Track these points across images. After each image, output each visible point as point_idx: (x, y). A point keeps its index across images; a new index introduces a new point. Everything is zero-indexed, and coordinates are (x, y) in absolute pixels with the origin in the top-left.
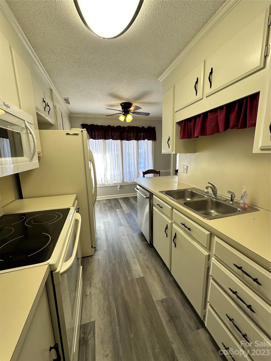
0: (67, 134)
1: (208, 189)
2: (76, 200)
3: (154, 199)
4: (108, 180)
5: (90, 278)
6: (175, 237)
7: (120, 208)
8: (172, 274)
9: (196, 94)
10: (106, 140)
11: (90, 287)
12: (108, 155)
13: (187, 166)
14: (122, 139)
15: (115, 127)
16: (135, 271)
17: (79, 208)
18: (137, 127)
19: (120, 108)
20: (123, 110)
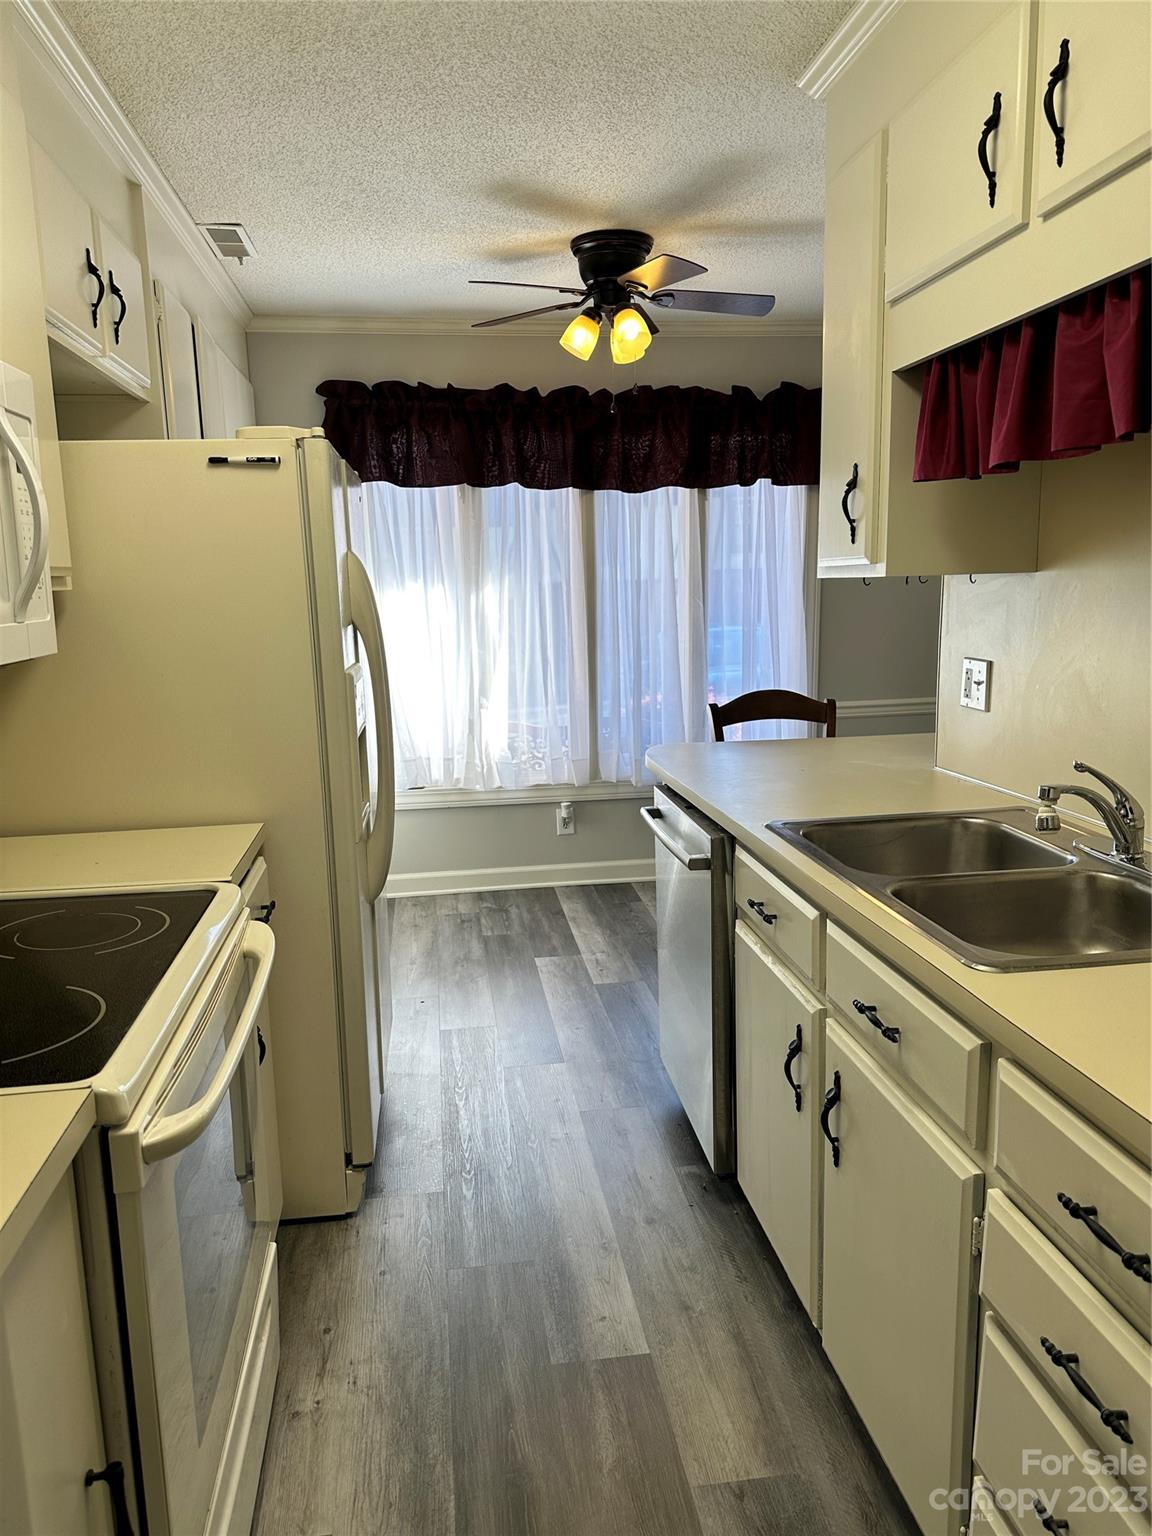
0: (217, 462)
1: (1055, 800)
2: (260, 854)
3: (739, 874)
4: (489, 765)
5: (327, 1331)
6: (834, 1099)
7: (560, 950)
8: (826, 1350)
9: (992, 195)
10: (483, 489)
11: (321, 1375)
12: (493, 596)
13: (990, 665)
14: (588, 479)
15: (543, 393)
16: (601, 1323)
17: (273, 905)
18: (697, 390)
19: (569, 273)
20: (585, 280)
